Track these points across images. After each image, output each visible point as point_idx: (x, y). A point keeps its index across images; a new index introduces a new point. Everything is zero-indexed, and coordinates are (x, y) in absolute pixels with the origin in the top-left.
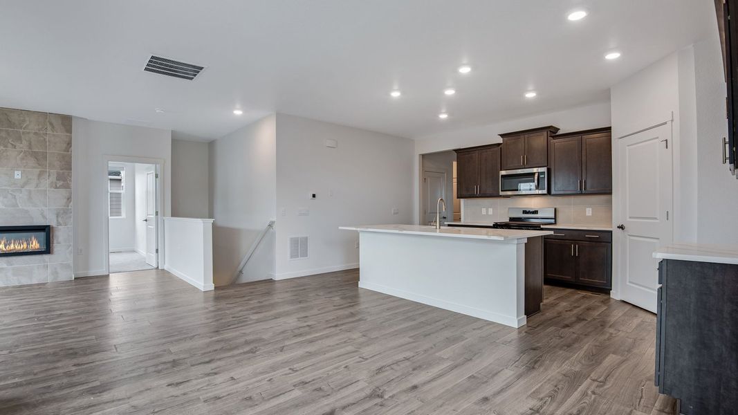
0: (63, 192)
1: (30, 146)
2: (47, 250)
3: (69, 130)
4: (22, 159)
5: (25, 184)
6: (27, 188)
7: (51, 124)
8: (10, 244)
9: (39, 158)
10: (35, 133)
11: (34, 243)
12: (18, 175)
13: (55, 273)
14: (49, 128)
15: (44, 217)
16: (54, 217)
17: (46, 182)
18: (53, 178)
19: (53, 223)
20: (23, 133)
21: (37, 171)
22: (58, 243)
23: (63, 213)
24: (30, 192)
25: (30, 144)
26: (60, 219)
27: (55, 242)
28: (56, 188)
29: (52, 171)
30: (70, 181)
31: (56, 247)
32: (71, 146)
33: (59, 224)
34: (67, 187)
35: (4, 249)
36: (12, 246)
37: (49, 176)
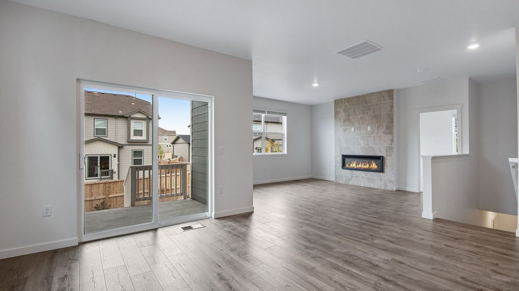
0: (389, 136)
1: (374, 112)
2: (381, 170)
3: (392, 99)
4: (371, 120)
5: (372, 133)
6: (373, 135)
7: (383, 97)
8: (359, 164)
9: (377, 118)
10: (376, 105)
11: (374, 165)
12: (369, 128)
13: (385, 184)
14: (382, 99)
15: (380, 151)
16: (385, 151)
17: (381, 131)
18: (384, 129)
19: (385, 155)
20: (371, 106)
21: (377, 125)
22: (387, 167)
23: (389, 149)
24: (374, 137)
25: (374, 111)
26: (388, 152)
27: (385, 166)
28: (386, 134)
29: (384, 124)
30: (393, 129)
31: (386, 169)
32: (393, 108)
33: (387, 155)
34: (391, 133)
35: (355, 167)
36: (360, 166)
37: (383, 127)
